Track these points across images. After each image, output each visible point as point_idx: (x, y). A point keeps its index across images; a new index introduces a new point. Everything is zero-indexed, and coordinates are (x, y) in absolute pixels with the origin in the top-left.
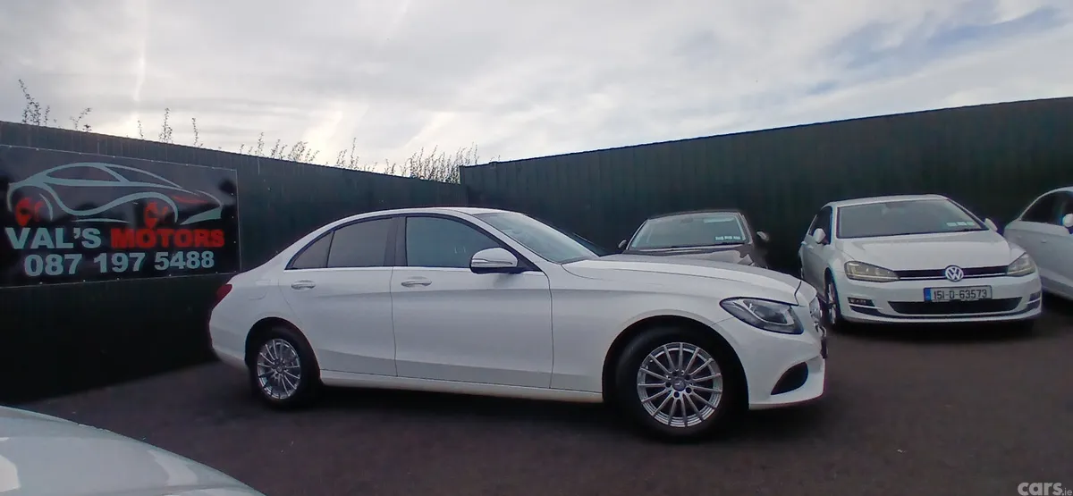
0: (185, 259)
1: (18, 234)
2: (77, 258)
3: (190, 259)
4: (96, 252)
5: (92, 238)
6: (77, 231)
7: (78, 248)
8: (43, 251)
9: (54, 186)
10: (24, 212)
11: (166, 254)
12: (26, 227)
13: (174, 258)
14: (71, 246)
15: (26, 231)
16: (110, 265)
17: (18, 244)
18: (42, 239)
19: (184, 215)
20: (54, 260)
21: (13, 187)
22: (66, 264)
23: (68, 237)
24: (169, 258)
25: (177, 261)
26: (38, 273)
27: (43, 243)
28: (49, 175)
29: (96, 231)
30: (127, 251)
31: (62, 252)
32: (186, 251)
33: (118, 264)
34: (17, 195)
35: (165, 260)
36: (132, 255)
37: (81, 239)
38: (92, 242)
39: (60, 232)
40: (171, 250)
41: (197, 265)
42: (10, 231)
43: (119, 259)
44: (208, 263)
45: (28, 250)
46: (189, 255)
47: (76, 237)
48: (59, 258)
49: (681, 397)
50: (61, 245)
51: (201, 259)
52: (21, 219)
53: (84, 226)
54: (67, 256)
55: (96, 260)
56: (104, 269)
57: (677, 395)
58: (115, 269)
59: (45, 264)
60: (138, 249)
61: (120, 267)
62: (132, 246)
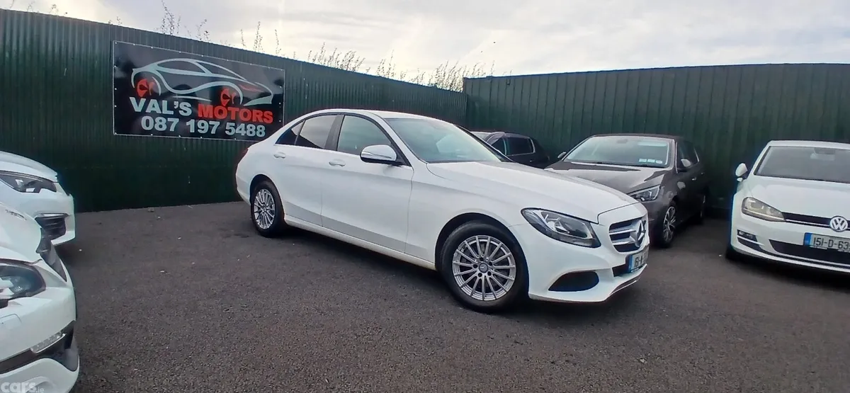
0: (246, 129)
1: (138, 103)
2: (176, 121)
3: (249, 130)
4: (188, 118)
5: (186, 109)
6: (176, 103)
7: (177, 115)
8: (154, 115)
9: (163, 73)
10: (142, 88)
11: (234, 124)
12: (143, 97)
13: (238, 128)
14: (172, 113)
15: (143, 101)
16: (196, 128)
17: (138, 109)
18: (154, 106)
19: (246, 100)
20: (161, 121)
21: (135, 71)
22: (169, 124)
23: (170, 107)
24: (235, 127)
25: (241, 130)
26: (150, 128)
27: (154, 109)
28: (158, 65)
29: (189, 105)
30: (208, 120)
31: (166, 116)
32: (247, 124)
33: (202, 128)
34: (138, 77)
35: (232, 128)
36: (211, 123)
37: (179, 109)
38: (185, 112)
39: (165, 103)
40: (236, 122)
41: (253, 135)
42: (133, 100)
43: (203, 125)
44: (261, 133)
45: (143, 113)
46: (248, 126)
47: (175, 108)
48: (164, 120)
49: (483, 278)
50: (165, 111)
51: (256, 130)
52: (141, 93)
53: (180, 101)
54: (169, 119)
55: (188, 124)
56: (192, 130)
57: (480, 275)
58: (200, 131)
59: (155, 123)
60: (215, 119)
61: (203, 130)
62: (211, 117)
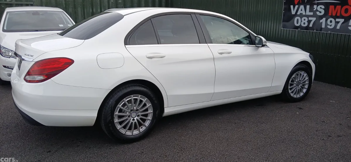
1: (294, 8)
2: (314, 19)
4: (321, 17)
5: (321, 10)
6: (315, 7)
8: (301, 16)
12: (297, 5)
14: (312, 14)
15: (297, 7)
16: (326, 24)
17: (293, 12)
18: (302, 10)
20: (305, 20)
22: (309, 22)
23: (311, 9)
26: (298, 25)
27: (301, 12)
29: (323, 7)
30: (335, 17)
31: (308, 16)
33: (330, 24)
36: (337, 20)
37: (317, 10)
38: (320, 12)
39: (308, 7)
42: (292, 7)
43: (331, 22)
45: (296, 15)
47: (314, 10)
48: (307, 19)
50: (308, 13)
52: (296, 2)
54: (310, 19)
55: (321, 21)
56: (323, 26)
58: (329, 27)
59: (301, 21)
60: (341, 17)
61: (331, 26)
62: (338, 15)
